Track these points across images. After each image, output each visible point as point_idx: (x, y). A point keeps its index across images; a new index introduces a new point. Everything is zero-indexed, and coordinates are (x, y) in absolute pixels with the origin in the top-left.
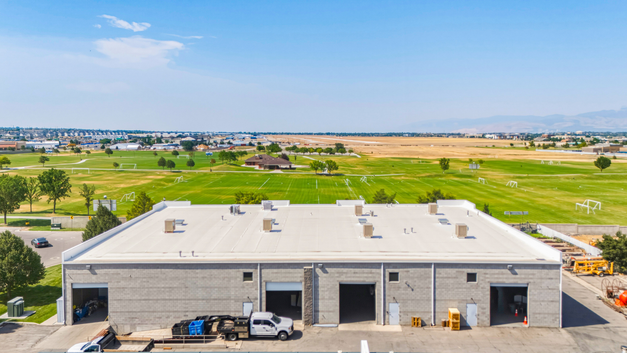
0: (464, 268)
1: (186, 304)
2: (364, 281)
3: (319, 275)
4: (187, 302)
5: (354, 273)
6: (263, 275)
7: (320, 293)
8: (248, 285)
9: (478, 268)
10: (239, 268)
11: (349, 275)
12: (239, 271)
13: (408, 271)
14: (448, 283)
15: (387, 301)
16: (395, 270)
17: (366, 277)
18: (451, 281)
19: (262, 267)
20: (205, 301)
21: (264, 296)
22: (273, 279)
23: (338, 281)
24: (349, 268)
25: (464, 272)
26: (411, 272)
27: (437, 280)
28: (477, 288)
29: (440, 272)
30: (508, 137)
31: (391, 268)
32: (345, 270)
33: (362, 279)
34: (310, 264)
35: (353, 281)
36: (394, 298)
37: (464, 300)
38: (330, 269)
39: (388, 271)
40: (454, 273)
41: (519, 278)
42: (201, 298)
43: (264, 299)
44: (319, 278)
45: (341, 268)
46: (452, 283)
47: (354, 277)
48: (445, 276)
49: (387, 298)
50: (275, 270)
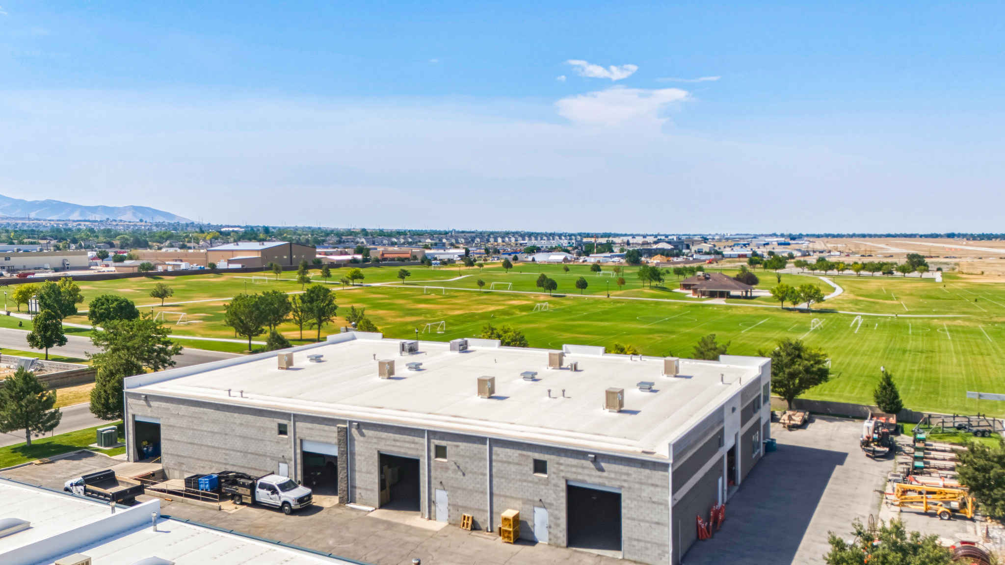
0: (530, 451)
1: (226, 454)
2: (405, 454)
3: (356, 438)
4: (227, 452)
5: (395, 440)
6: (297, 430)
7: (357, 463)
8: (283, 440)
9: (548, 453)
10: (273, 418)
11: (388, 443)
12: (274, 421)
13: (458, 446)
14: (508, 471)
15: (432, 486)
16: (443, 443)
17: (408, 448)
18: (513, 468)
19: (296, 419)
20: (242, 454)
21: (299, 456)
22: (307, 436)
23: (376, 449)
24: (389, 433)
25: (529, 456)
26: (461, 447)
27: (494, 464)
28: (547, 485)
29: (498, 452)
31: (437, 439)
32: (384, 435)
33: (402, 450)
34: (344, 422)
35: (393, 451)
36: (441, 483)
37: (530, 500)
38: (368, 431)
39: (434, 443)
40: (516, 457)
41: (606, 478)
42: (238, 449)
43: (299, 461)
44: (356, 442)
45: (379, 431)
46: (514, 472)
47: (394, 446)
48: (505, 459)
49: (433, 481)
50: (309, 425)
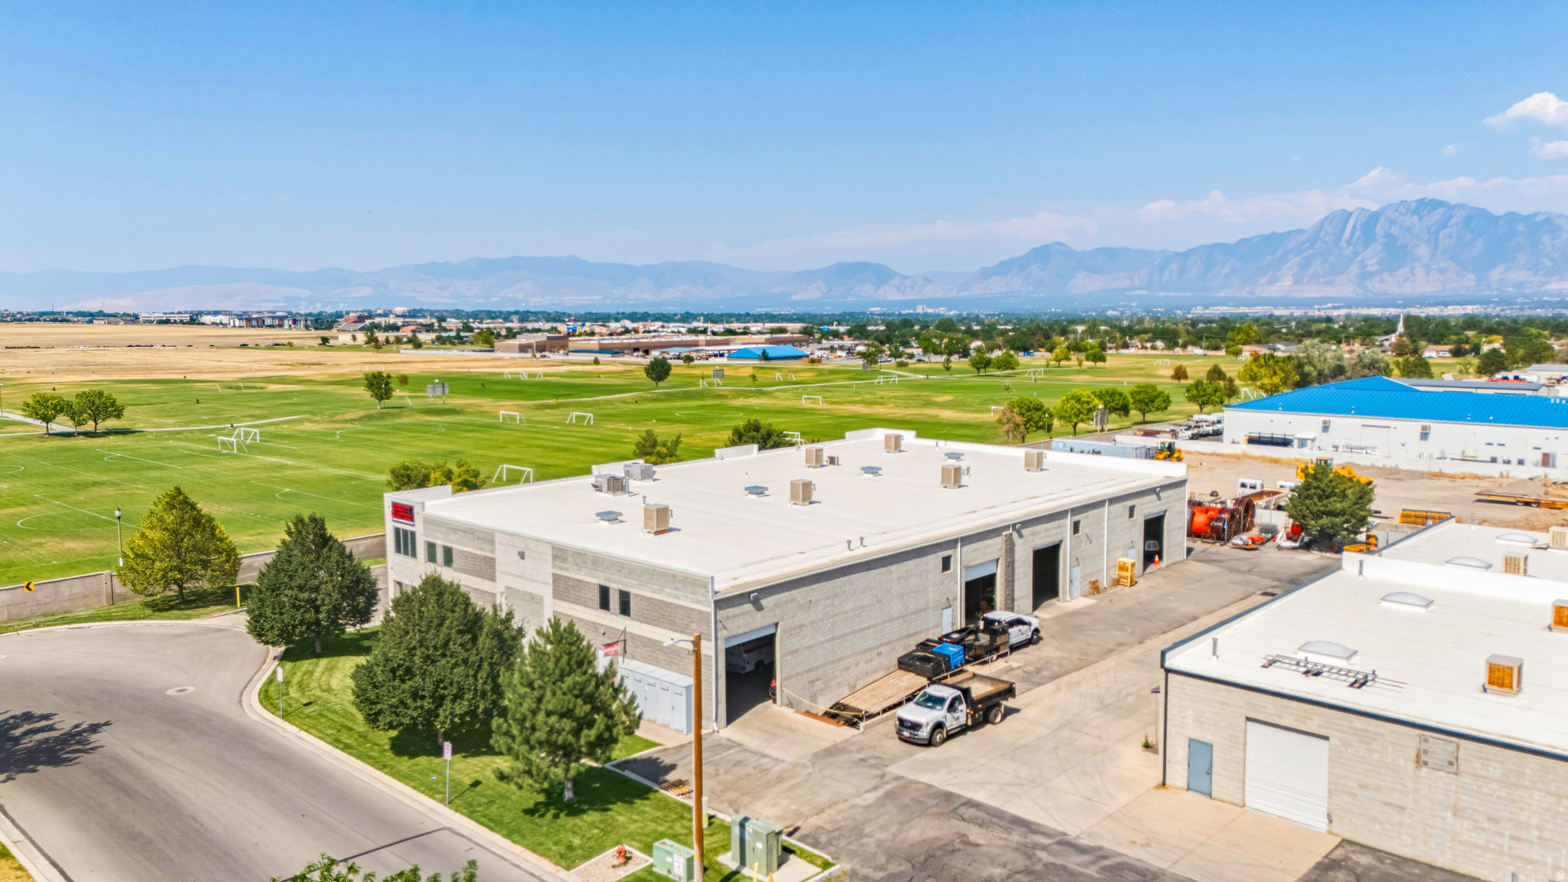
0: (1127, 501)
3: (1017, 542)
5: (1046, 531)
6: (962, 558)
7: (1017, 571)
8: (947, 577)
9: (1136, 498)
10: (938, 552)
11: (1042, 535)
12: (938, 557)
13: (1088, 517)
14: (1116, 525)
15: (1071, 565)
16: (1079, 518)
17: (1055, 534)
18: (1118, 521)
19: (962, 543)
21: (963, 591)
22: (972, 561)
23: (1032, 547)
24: (1042, 524)
25: (1127, 506)
27: (1109, 522)
28: (1135, 526)
29: (1111, 510)
30: (268, 322)
31: (1075, 516)
32: (1038, 528)
33: (1052, 539)
34: (1008, 527)
35: (1044, 544)
36: (1077, 558)
37: (1126, 545)
38: (1026, 530)
39: (1073, 520)
40: (1121, 510)
41: (1162, 504)
43: (963, 597)
44: (1016, 547)
45: (1035, 526)
46: (1119, 524)
47: (1045, 537)
48: (1114, 515)
49: (1071, 560)
50: (975, 546)
